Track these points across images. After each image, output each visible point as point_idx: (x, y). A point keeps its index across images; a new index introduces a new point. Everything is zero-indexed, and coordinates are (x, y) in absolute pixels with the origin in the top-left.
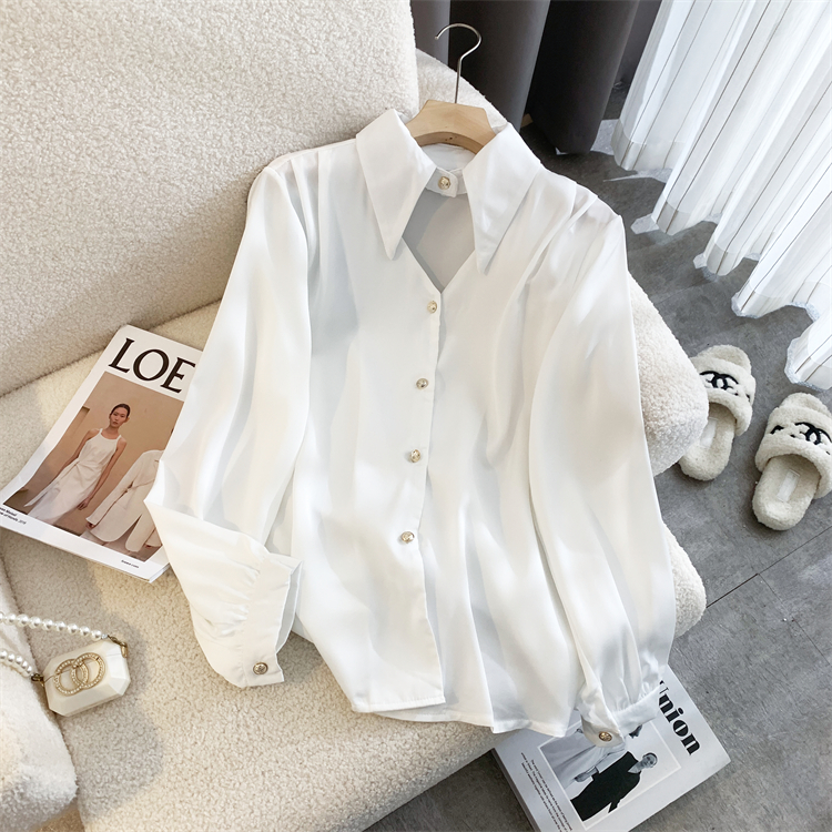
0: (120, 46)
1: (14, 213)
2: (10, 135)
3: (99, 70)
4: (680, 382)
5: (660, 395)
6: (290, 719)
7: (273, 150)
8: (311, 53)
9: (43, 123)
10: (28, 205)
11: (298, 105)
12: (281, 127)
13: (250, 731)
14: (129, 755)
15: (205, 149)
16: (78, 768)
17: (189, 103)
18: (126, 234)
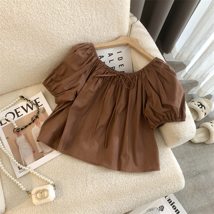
0: (44, 6)
1: (9, 49)
3: (38, 12)
5: (183, 128)
7: (85, 39)
8: (99, 14)
9: (20, 26)
10: (13, 47)
11: (93, 28)
12: (88, 33)
14: (21, 204)
15: (65, 37)
16: (7, 205)
17: (62, 24)
18: (40, 58)
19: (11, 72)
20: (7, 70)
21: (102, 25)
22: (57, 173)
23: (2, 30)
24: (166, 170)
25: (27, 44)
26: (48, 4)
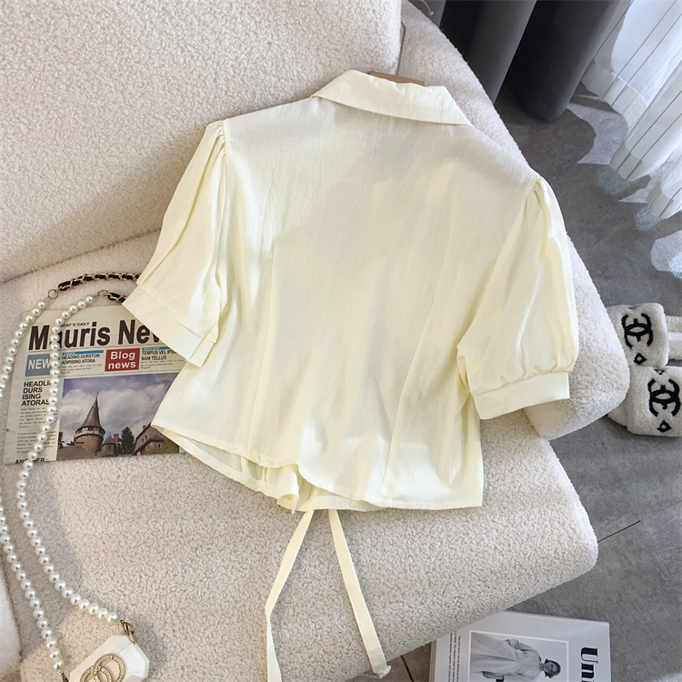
1: (5, 134)
4: (607, 364)
5: (587, 375)
6: (211, 623)
7: (254, 93)
8: (301, 6)
9: (36, 54)
10: (19, 128)
12: (264, 72)
13: (175, 629)
14: (67, 636)
15: (189, 87)
16: (23, 640)
17: (177, 44)
18: (111, 160)
19: (17, 210)
20: (4, 206)
21: (309, 43)
22: (180, 534)
24: (536, 511)
25: (64, 116)
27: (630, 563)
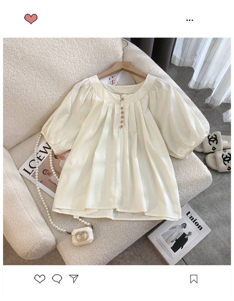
0: (44, 45)
1: (20, 94)
2: (18, 74)
7: (86, 70)
8: (94, 42)
9: (26, 70)
10: (24, 92)
12: (88, 63)
13: (99, 224)
16: (56, 237)
17: (63, 59)
19: (25, 117)
20: (22, 116)
21: (98, 52)
23: (11, 78)
24: (192, 169)
25: (35, 86)
26: (47, 43)
27: (223, 188)
